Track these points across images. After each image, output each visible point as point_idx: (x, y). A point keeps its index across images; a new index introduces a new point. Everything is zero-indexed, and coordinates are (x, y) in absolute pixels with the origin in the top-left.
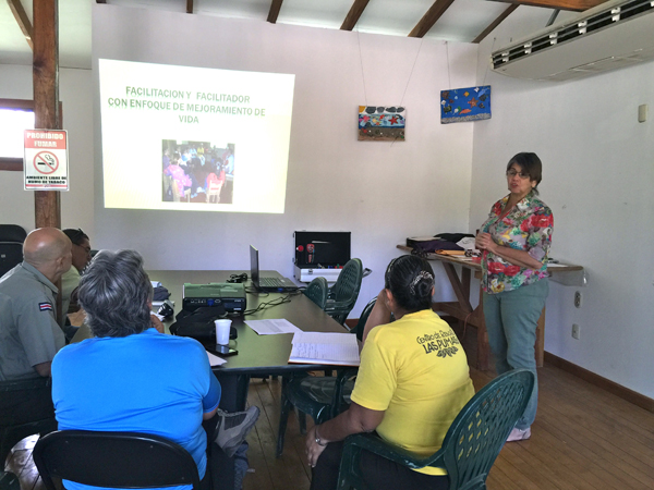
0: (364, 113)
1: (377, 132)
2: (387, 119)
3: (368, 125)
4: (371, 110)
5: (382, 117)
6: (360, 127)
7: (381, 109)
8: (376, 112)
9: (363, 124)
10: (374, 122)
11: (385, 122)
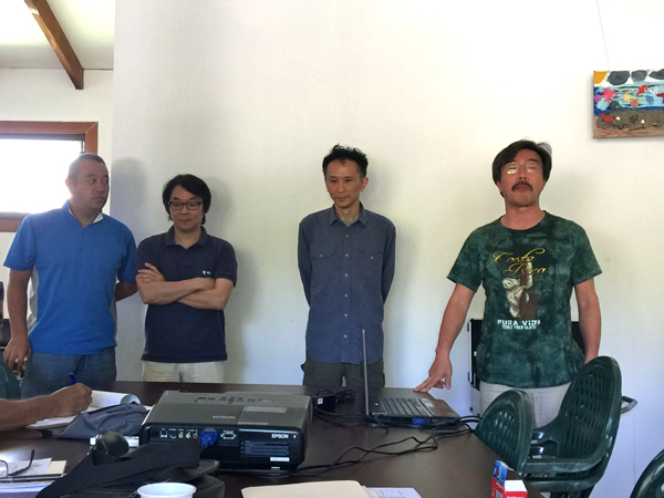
0: (605, 84)
1: (634, 120)
2: (653, 92)
3: (613, 107)
4: (618, 78)
5: (642, 90)
6: (597, 112)
7: (639, 75)
8: (630, 82)
9: (603, 105)
10: (625, 100)
11: (650, 99)
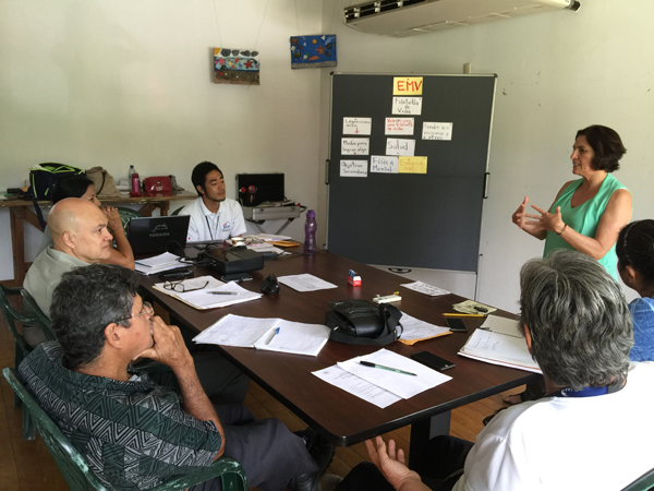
0: (219, 55)
1: (233, 75)
2: (242, 62)
3: (223, 67)
4: (226, 52)
5: (237, 60)
6: (216, 69)
7: (236, 52)
8: (231, 55)
9: (218, 66)
10: (229, 65)
11: (240, 65)
